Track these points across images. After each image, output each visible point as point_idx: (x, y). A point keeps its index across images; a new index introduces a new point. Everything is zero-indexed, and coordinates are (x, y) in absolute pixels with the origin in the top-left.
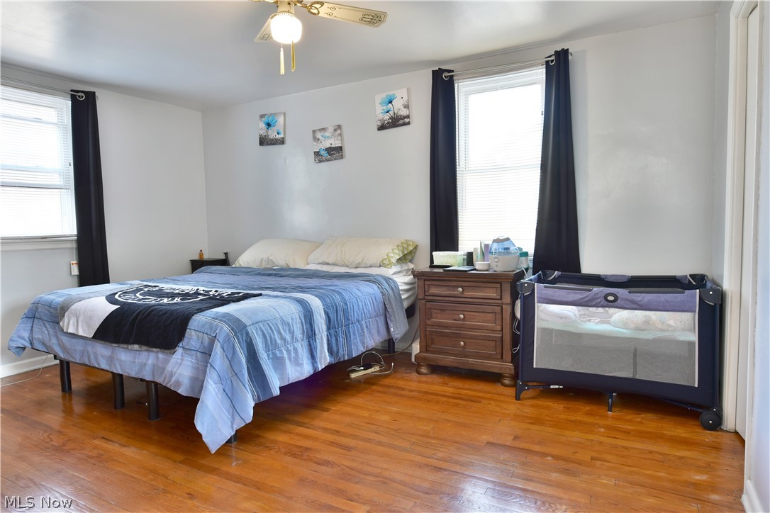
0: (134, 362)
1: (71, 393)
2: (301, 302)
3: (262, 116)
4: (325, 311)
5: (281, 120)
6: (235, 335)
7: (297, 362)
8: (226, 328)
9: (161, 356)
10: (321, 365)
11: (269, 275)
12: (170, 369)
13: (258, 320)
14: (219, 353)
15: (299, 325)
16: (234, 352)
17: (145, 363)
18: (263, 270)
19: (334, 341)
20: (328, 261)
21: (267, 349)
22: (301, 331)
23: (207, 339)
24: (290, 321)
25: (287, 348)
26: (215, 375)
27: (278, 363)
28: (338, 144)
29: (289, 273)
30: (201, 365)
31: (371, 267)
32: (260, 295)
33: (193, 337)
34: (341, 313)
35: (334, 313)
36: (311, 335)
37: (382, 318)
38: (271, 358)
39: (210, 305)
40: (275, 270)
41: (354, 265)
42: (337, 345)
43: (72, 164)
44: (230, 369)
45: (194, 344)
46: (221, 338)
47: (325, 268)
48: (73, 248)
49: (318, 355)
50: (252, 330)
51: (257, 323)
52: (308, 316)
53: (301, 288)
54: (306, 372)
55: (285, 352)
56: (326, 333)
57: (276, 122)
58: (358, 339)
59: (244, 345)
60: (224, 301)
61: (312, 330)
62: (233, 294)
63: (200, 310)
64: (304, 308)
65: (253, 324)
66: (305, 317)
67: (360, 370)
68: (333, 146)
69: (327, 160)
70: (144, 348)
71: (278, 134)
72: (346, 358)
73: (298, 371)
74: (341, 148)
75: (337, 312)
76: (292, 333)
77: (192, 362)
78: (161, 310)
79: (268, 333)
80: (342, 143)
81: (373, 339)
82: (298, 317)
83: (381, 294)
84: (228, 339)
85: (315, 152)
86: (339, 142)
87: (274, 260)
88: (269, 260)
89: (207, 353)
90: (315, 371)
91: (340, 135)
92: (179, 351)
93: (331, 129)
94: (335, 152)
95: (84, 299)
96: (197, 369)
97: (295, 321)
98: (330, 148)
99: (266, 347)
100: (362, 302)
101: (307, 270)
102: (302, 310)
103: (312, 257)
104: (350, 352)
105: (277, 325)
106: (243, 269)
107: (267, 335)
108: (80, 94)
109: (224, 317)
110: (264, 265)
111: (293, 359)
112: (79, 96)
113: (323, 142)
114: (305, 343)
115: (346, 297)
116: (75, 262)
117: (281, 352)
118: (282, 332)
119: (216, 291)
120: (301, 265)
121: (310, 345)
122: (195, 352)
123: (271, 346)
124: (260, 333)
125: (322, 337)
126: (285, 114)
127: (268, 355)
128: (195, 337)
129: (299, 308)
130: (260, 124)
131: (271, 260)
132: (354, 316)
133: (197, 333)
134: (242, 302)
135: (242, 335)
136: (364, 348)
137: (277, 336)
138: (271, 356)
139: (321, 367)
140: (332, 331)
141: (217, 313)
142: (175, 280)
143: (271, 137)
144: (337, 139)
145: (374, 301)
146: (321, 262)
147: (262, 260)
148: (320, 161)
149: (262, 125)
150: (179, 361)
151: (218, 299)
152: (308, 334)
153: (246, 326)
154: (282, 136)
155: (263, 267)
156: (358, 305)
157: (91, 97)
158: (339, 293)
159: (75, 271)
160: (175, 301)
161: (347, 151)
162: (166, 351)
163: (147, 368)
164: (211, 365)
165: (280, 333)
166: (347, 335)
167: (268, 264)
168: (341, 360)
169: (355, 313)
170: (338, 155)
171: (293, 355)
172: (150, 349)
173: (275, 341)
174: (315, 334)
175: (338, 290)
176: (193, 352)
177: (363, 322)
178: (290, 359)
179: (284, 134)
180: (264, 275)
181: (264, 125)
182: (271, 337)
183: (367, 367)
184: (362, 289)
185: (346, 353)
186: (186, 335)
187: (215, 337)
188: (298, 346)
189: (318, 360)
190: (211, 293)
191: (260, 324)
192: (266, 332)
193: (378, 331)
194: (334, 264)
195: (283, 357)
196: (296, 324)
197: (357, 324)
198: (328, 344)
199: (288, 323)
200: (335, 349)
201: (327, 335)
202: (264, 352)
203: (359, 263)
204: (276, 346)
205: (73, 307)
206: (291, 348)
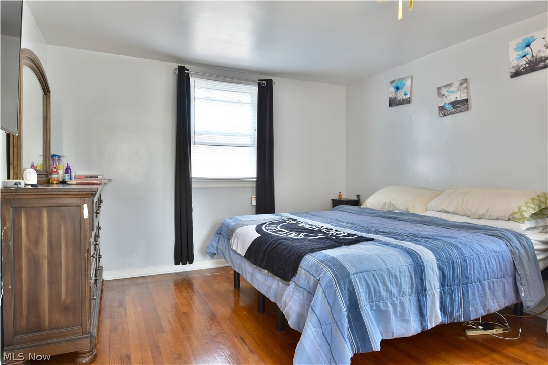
0: (265, 284)
1: (239, 290)
2: (412, 254)
3: (392, 82)
4: (439, 266)
5: (408, 83)
6: (338, 282)
7: (403, 317)
8: (329, 274)
9: (280, 284)
10: (431, 323)
11: (389, 218)
12: (284, 299)
13: (362, 269)
14: (320, 297)
15: (408, 279)
16: (335, 300)
17: (271, 287)
18: (385, 212)
19: (448, 299)
20: (448, 210)
21: (371, 300)
22: (410, 286)
23: (313, 280)
24: (398, 274)
25: (393, 301)
26: (315, 319)
27: (382, 316)
28: (464, 97)
29: (407, 218)
30: (307, 304)
31: (497, 219)
32: (372, 240)
33: (303, 275)
34: (458, 271)
35: (449, 269)
36: (421, 291)
37: (510, 280)
38: (374, 310)
39: (323, 245)
40: (395, 213)
41: (477, 216)
42: (452, 304)
43: (256, 130)
44: (331, 315)
45: (302, 281)
46: (324, 283)
47: (444, 216)
48: (253, 187)
49: (428, 313)
50: (355, 279)
51: (361, 272)
52: (419, 270)
53: (416, 236)
54: (412, 330)
55: (390, 305)
56: (439, 290)
57: (404, 85)
58: (478, 300)
59: (346, 293)
60: (337, 242)
61: (422, 285)
62: (349, 235)
63: (313, 250)
64: (414, 261)
65: (356, 273)
66: (415, 271)
67: (479, 329)
68: (458, 99)
69: (451, 114)
70: (271, 274)
71: (405, 95)
72: (462, 319)
73: (404, 327)
74: (466, 101)
75: (453, 268)
76: (399, 286)
77: (300, 298)
78: (285, 245)
79: (373, 284)
80: (468, 96)
81: (497, 302)
82: (407, 270)
83: (509, 253)
84: (330, 286)
85: (439, 107)
86: (465, 95)
87: (395, 204)
88: (390, 204)
89: (311, 293)
90: (424, 328)
91: (467, 88)
92: (292, 284)
93: (457, 84)
94: (461, 105)
95: (244, 225)
96: (303, 306)
97: (403, 274)
98: (455, 101)
99: (369, 298)
100: (485, 259)
101: (425, 216)
102: (412, 263)
103: (432, 204)
104: (467, 314)
105: (383, 276)
106: (367, 211)
107: (371, 286)
108: (263, 82)
109: (330, 261)
110: (386, 208)
111: (398, 314)
112: (263, 83)
113: (448, 97)
114: (414, 299)
115: (466, 253)
116: (254, 196)
117: (386, 305)
118: (388, 284)
119: (336, 231)
120: (420, 211)
121: (419, 301)
122: (303, 290)
123: (375, 298)
124: (364, 283)
125: (434, 295)
126: (412, 77)
127: (371, 307)
128: (303, 276)
129: (409, 260)
130: (390, 88)
131: (393, 204)
132: (474, 274)
133: (306, 272)
134: (354, 246)
135: (345, 284)
136: (485, 311)
137: (382, 288)
138: (374, 308)
139: (431, 325)
140: (446, 289)
141: (326, 255)
142: (313, 215)
143: (399, 98)
144: (464, 93)
145: (501, 260)
146: (440, 209)
147: (385, 204)
148: (444, 115)
149: (392, 89)
150: (291, 294)
151: (332, 240)
152: (417, 289)
153: (349, 275)
154: (408, 96)
155: (385, 210)
156: (480, 263)
157: (270, 82)
158: (457, 247)
159: (254, 203)
160: (299, 237)
161: (473, 103)
162: (284, 282)
163: (272, 291)
164: (312, 308)
165: (385, 285)
166: (465, 295)
167: (390, 207)
168: (456, 321)
169: (476, 272)
170: (463, 107)
171: (399, 309)
172: (274, 276)
173: (380, 293)
174: (426, 290)
175: (455, 243)
176: (301, 289)
177: (486, 283)
178: (395, 313)
179: (411, 94)
180: (384, 217)
181: (393, 89)
182: (375, 289)
183: (487, 327)
184: (486, 244)
185: (462, 314)
186: (298, 272)
187: (319, 280)
188: (406, 300)
189: (428, 318)
190: (331, 232)
191: (365, 274)
192: (370, 283)
193: (504, 294)
194: (454, 213)
195: (388, 311)
196: (404, 277)
197: (478, 283)
198: (441, 302)
199: (396, 276)
200: (449, 308)
201: (441, 293)
202: (366, 303)
203: (483, 215)
204: (380, 298)
205: (237, 231)
206: (397, 302)
